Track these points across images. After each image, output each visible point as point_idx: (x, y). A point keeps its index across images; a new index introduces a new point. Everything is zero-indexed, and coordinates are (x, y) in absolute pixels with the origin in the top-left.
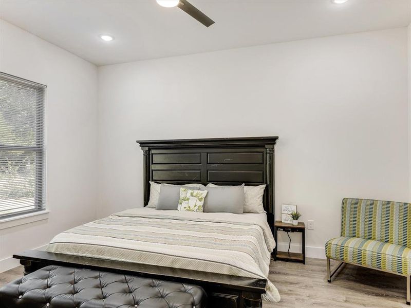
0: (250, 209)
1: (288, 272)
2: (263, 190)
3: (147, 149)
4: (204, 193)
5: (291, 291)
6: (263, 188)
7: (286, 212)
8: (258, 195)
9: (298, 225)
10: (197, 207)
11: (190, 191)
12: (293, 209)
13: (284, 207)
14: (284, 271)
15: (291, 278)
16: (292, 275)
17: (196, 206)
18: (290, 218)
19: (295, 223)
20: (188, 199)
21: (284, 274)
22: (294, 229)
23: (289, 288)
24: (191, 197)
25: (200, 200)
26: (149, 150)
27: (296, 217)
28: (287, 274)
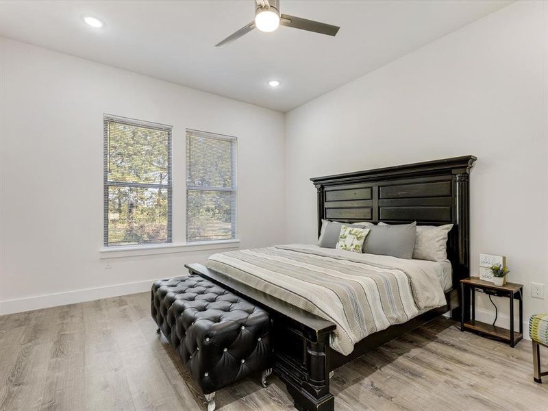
0: (424, 255)
1: (472, 349)
2: (447, 232)
3: (319, 186)
4: (365, 232)
5: (447, 369)
6: (447, 228)
7: (486, 265)
8: (438, 237)
9: (504, 285)
10: (354, 247)
11: (349, 229)
12: (498, 261)
13: (482, 257)
14: (464, 346)
15: (466, 357)
16: (472, 353)
17: (352, 245)
18: (490, 273)
19: (498, 282)
20: (345, 237)
21: (460, 349)
22: (501, 293)
23: (448, 366)
24: (349, 235)
25: (358, 239)
26: (322, 187)
27: (499, 272)
28: (465, 350)
